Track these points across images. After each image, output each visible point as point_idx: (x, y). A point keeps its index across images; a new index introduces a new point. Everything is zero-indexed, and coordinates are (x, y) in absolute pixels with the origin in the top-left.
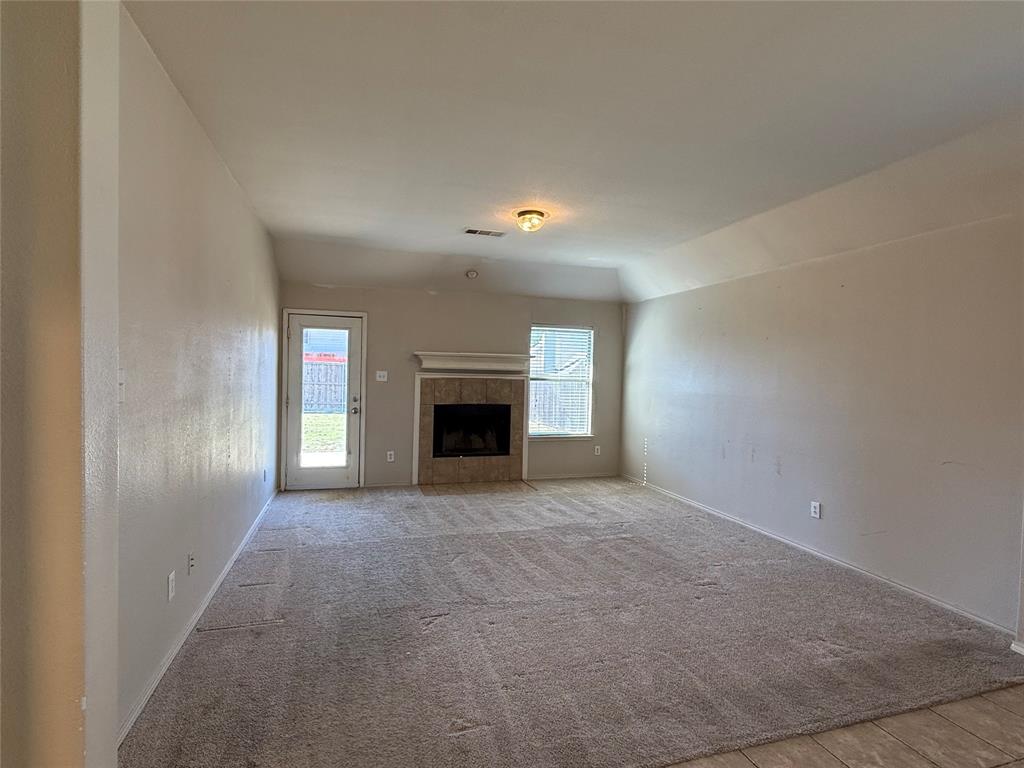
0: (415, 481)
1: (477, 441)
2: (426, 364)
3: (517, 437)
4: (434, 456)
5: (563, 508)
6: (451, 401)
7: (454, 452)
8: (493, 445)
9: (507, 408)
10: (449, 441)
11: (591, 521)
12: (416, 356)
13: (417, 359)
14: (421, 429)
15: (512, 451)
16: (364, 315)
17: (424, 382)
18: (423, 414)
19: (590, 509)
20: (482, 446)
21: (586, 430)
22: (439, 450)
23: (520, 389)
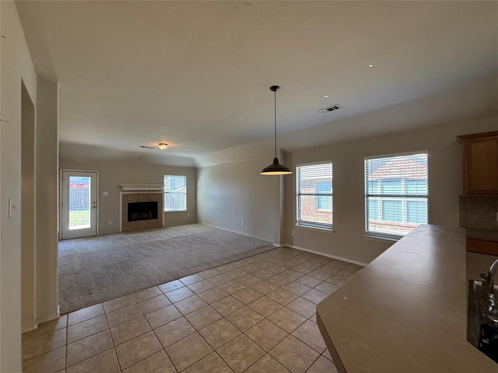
0: (121, 230)
1: (145, 215)
2: (124, 189)
3: (160, 212)
4: (129, 221)
5: (176, 232)
6: (135, 201)
7: (136, 220)
8: (152, 216)
9: (156, 203)
10: (134, 215)
11: (186, 235)
12: (120, 186)
13: (121, 187)
14: (123, 212)
15: (158, 217)
16: (98, 172)
17: (123, 195)
18: (123, 206)
19: (185, 232)
20: (147, 216)
21: (184, 209)
22: (130, 219)
23: (161, 196)
